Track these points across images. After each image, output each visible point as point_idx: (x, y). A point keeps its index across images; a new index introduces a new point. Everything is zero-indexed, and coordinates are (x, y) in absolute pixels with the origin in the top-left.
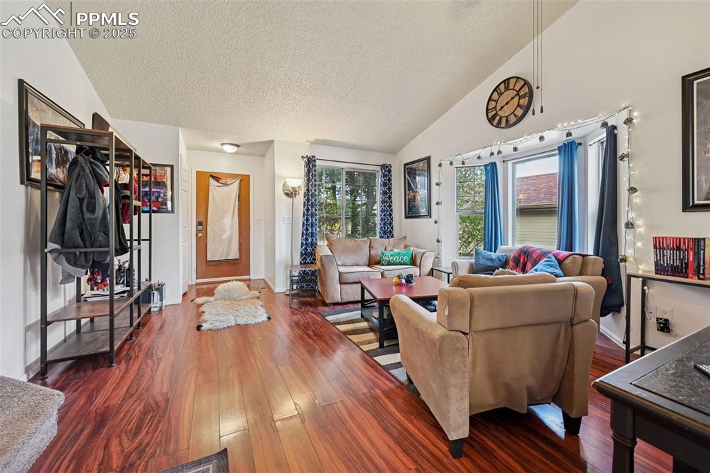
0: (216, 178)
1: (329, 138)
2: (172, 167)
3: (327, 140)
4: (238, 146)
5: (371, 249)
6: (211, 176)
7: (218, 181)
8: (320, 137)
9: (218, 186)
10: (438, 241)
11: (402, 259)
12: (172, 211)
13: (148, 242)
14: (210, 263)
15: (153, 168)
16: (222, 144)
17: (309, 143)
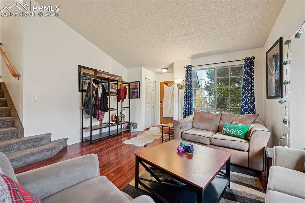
0: (166, 84)
1: (198, 52)
2: (140, 82)
3: (198, 54)
4: (167, 69)
5: (221, 121)
6: (165, 83)
7: (167, 85)
8: (194, 53)
9: (167, 87)
10: (285, 122)
11: (236, 132)
12: (140, 98)
13: (129, 108)
14: (164, 118)
15: (130, 83)
16: (162, 69)
17: (190, 59)
